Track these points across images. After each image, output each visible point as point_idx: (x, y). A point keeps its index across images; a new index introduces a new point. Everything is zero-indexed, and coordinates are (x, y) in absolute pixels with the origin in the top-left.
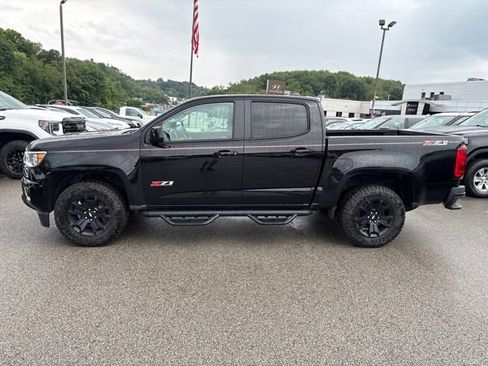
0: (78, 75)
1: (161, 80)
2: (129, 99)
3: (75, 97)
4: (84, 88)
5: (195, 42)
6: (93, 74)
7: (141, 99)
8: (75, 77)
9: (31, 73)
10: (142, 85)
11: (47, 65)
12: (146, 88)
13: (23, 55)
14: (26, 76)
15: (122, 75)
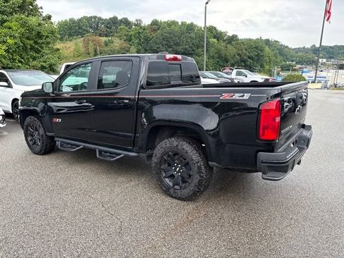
0: (246, 50)
1: (314, 46)
2: (284, 63)
3: (243, 64)
4: (249, 58)
5: (328, 12)
6: (256, 48)
7: (294, 63)
8: (244, 51)
9: (218, 52)
10: (297, 52)
11: (228, 45)
12: (300, 54)
13: (215, 40)
14: (216, 53)
15: (282, 45)
